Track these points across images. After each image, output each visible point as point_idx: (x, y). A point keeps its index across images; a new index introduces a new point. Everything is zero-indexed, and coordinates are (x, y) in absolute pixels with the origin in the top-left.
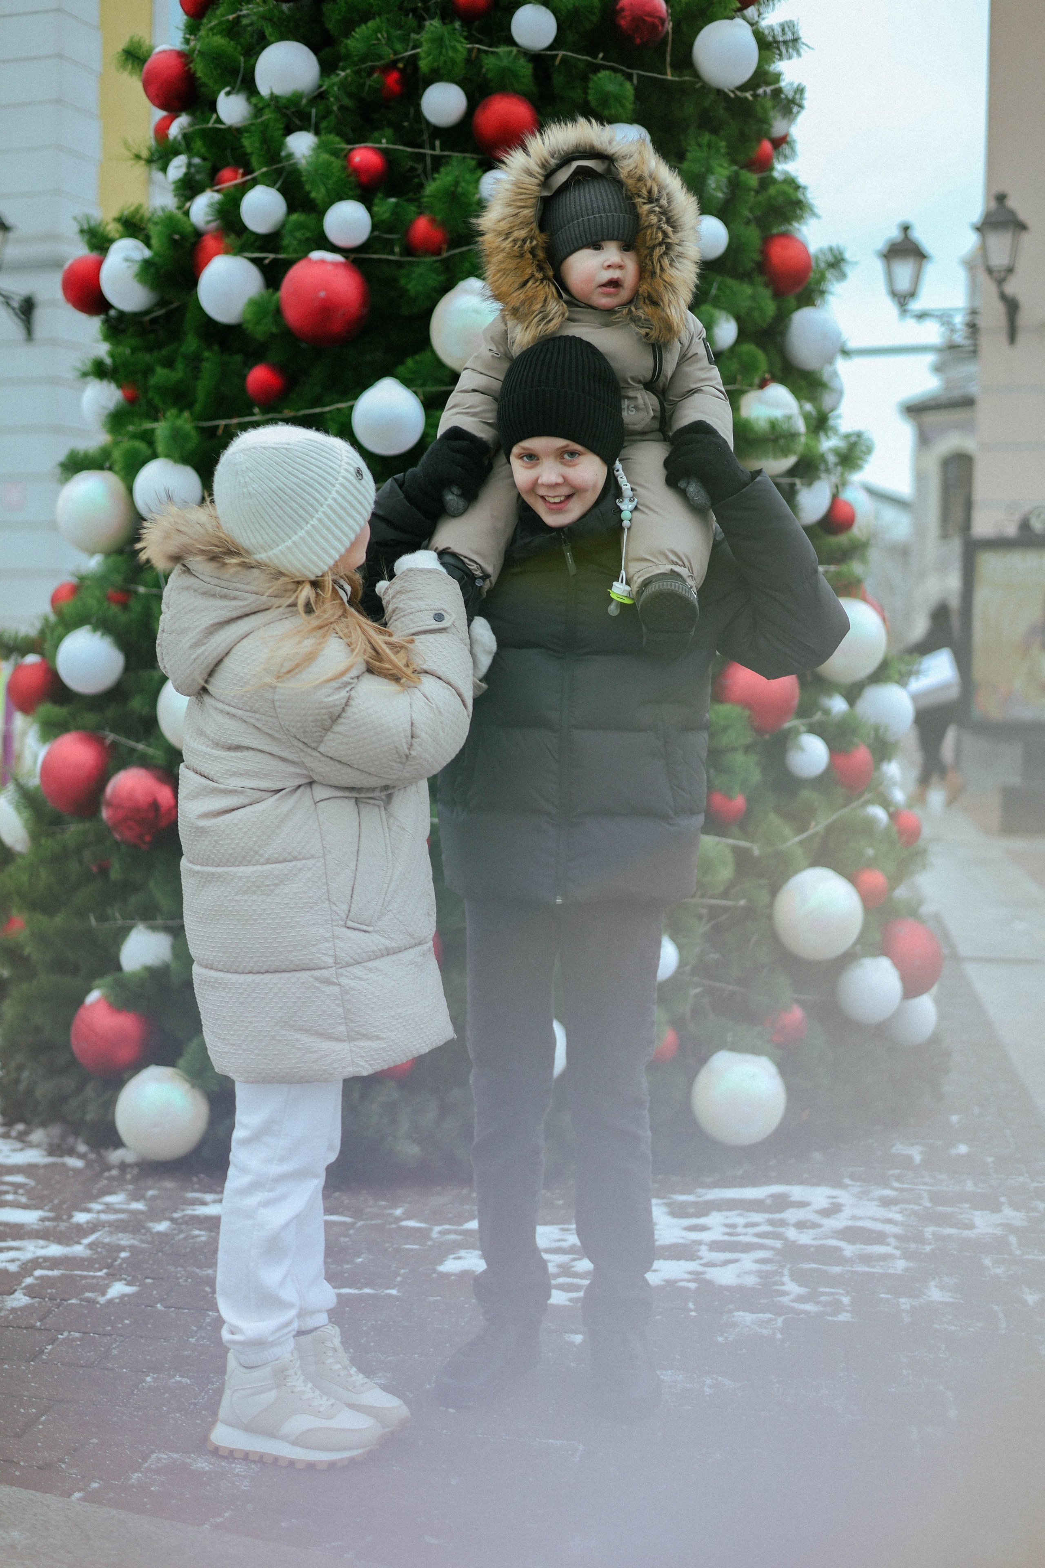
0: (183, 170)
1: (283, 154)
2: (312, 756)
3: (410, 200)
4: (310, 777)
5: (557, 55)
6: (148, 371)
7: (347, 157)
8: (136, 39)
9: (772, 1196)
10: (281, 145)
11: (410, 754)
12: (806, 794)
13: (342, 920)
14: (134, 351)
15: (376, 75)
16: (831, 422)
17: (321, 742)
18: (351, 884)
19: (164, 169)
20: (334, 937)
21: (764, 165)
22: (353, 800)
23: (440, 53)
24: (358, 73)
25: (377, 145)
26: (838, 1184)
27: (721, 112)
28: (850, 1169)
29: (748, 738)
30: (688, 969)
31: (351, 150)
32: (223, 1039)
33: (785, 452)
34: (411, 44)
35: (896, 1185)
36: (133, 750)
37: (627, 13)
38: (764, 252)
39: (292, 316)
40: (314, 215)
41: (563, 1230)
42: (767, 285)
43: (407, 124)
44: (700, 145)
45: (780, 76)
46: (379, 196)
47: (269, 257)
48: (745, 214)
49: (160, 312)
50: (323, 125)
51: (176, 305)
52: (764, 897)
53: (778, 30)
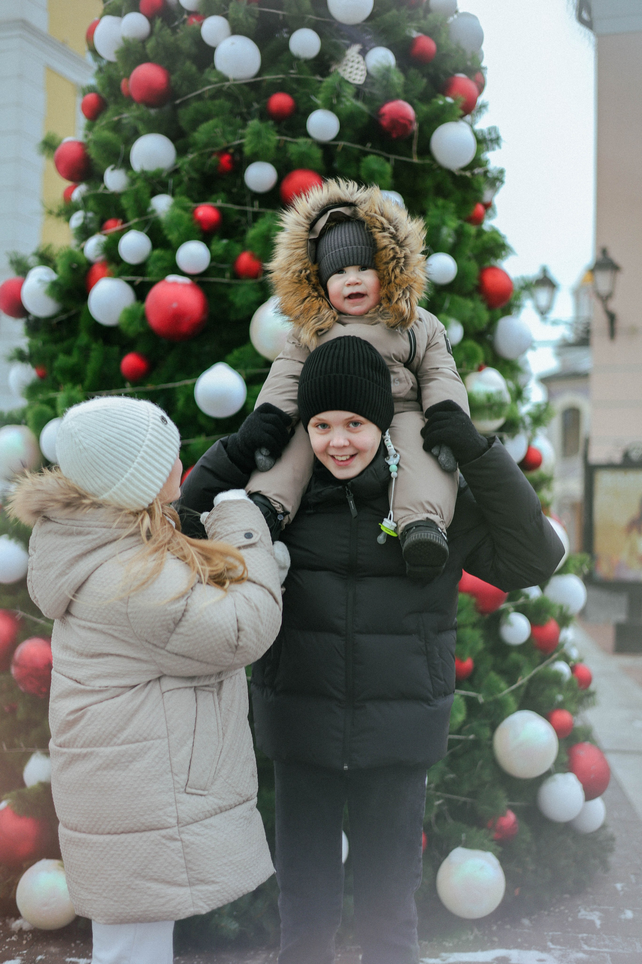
0: (81, 221)
1: (150, 209)
2: (160, 655)
3: (237, 242)
4: (161, 672)
5: (338, 145)
6: (54, 357)
7: (193, 212)
8: (52, 134)
9: (497, 959)
10: (148, 204)
11: (238, 645)
12: (514, 656)
13: (182, 788)
14: (44, 343)
15: (214, 157)
16: (525, 394)
17: (168, 642)
18: (189, 758)
19: (68, 220)
20: (176, 802)
21: (478, 220)
22: (193, 689)
23: (259, 142)
24: (201, 155)
25: (214, 204)
26: (544, 949)
27: (449, 184)
28: (551, 933)
29: (475, 617)
30: (433, 785)
31: (196, 208)
32: (87, 889)
33: (498, 415)
34: (239, 136)
35: (586, 947)
36: (36, 624)
37: (386, 116)
38: (481, 279)
39: (154, 320)
40: (169, 251)
42: (483, 301)
43: (235, 190)
44: (436, 206)
45: (487, 162)
46: (215, 238)
47: (138, 280)
48: (468, 252)
49: (63, 317)
50: (178, 190)
51: (73, 312)
52: (487, 732)
53: (486, 131)
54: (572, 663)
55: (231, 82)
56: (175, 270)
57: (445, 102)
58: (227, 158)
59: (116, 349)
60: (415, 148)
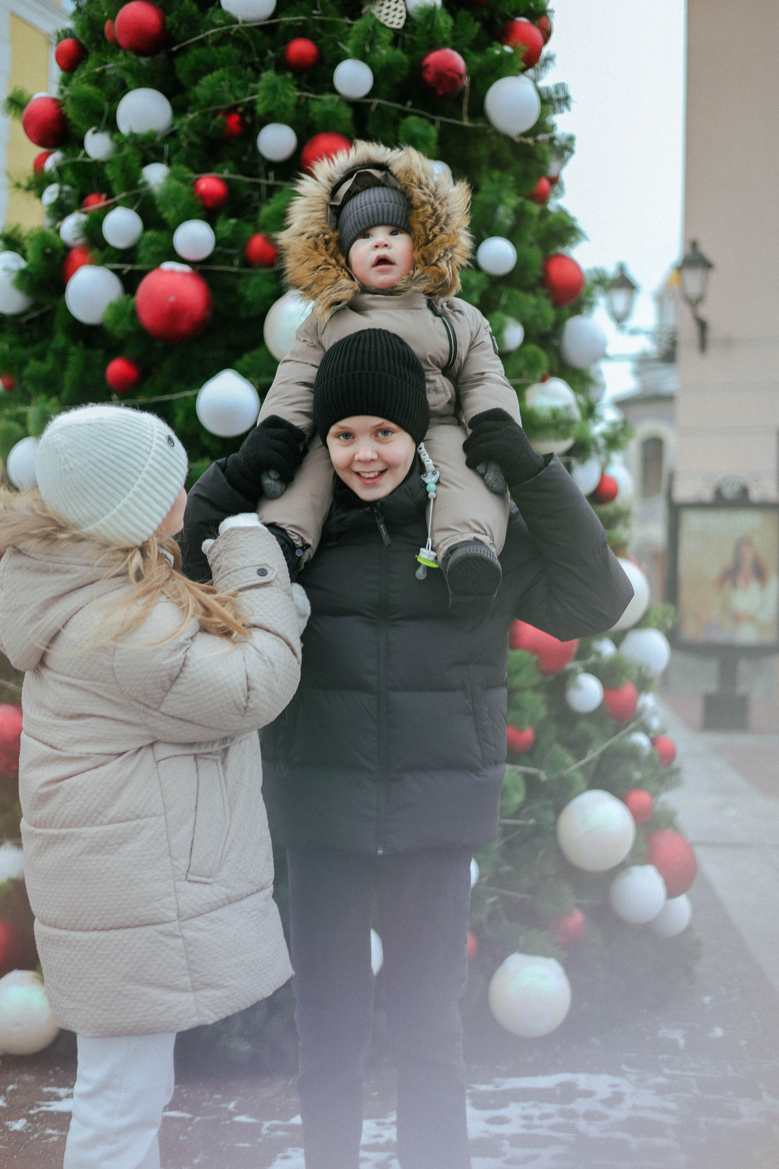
0: (55, 196)
1: (140, 181)
2: (153, 717)
3: (248, 221)
4: (154, 737)
5: (371, 104)
6: (23, 363)
7: (194, 184)
8: (19, 89)
9: (561, 1085)
10: (139, 175)
11: (248, 706)
12: (583, 726)
13: (183, 874)
14: (11, 347)
15: (219, 117)
16: (598, 411)
17: (162, 702)
18: (190, 839)
19: (40, 196)
20: (176, 891)
21: (542, 198)
22: (193, 757)
23: (274, 99)
24: (204, 115)
25: (220, 175)
26: (617, 1073)
27: (507, 153)
28: (625, 1055)
29: (536, 679)
30: (485, 879)
31: (198, 179)
33: (565, 435)
34: (250, 92)
35: (667, 1071)
36: (4, 688)
37: (431, 69)
38: (545, 269)
39: (146, 317)
40: (165, 233)
41: (379, 1124)
42: (547, 296)
43: (245, 158)
44: (492, 180)
45: (553, 127)
46: (222, 217)
47: (127, 268)
48: (530, 237)
49: (35, 314)
50: (174, 158)
51: (47, 308)
52: (549, 816)
53: (553, 89)
54: (652, 734)
55: (241, 24)
56: (173, 256)
57: (503, 51)
58: (235, 118)
59: (100, 353)
60: (465, 108)
